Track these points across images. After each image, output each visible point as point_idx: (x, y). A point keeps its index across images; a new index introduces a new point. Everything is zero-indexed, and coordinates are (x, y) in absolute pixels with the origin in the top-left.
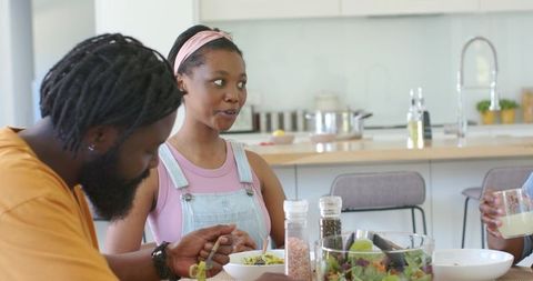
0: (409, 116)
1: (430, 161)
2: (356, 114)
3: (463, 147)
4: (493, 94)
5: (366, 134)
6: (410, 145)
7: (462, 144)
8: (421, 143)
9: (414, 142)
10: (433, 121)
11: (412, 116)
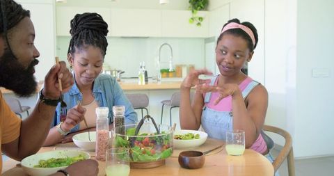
0: (140, 72)
1: (149, 90)
2: (118, 72)
3: (160, 85)
4: (170, 65)
5: (122, 80)
6: (140, 83)
7: (159, 83)
8: (144, 83)
9: (141, 82)
10: (149, 76)
11: (141, 72)
